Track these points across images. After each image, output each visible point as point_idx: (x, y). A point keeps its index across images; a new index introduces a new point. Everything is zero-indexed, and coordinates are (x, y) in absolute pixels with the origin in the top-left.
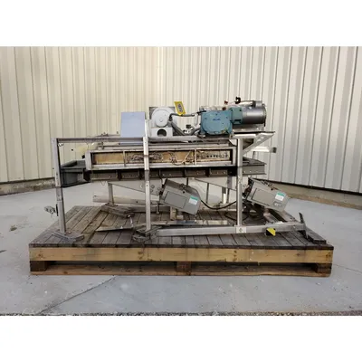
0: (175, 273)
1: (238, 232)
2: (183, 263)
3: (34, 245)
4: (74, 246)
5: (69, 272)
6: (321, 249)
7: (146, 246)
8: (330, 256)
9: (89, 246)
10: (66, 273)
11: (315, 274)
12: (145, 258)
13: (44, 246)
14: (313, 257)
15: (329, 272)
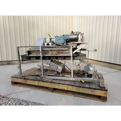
0: (48, 91)
1: (71, 80)
2: (50, 88)
3: (12, 77)
4: (21, 78)
5: (20, 86)
6: (101, 90)
7: (39, 81)
8: (106, 94)
9: (24, 79)
10: (19, 86)
11: (99, 100)
12: (40, 85)
13: (14, 77)
14: (98, 93)
15: (106, 100)
